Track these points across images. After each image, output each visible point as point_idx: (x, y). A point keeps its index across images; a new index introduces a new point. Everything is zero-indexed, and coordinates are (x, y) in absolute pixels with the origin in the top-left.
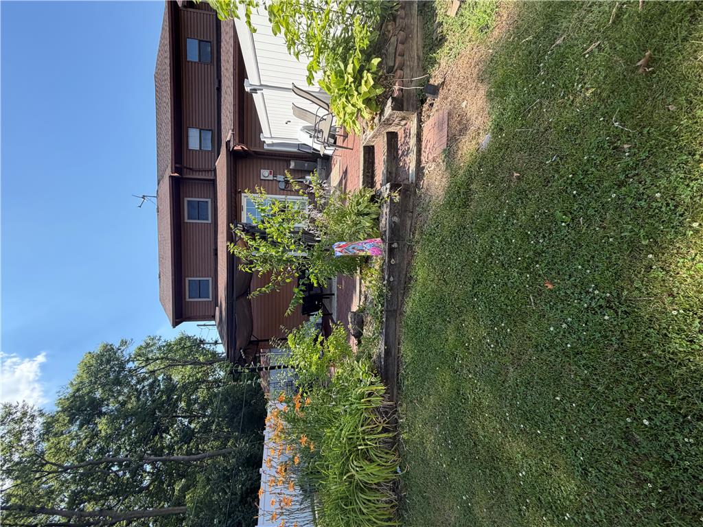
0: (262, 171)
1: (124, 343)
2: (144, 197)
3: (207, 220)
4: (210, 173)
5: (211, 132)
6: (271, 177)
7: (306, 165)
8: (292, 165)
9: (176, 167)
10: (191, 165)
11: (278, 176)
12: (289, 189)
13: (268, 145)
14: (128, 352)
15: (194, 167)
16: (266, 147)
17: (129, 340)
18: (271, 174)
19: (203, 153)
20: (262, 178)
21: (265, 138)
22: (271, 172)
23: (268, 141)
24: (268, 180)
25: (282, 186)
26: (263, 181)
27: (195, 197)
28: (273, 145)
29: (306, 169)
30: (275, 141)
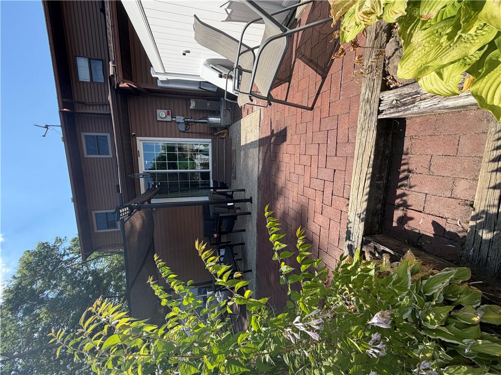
0: (158, 111)
1: (59, 240)
2: (47, 127)
3: (108, 154)
4: (105, 107)
5: (101, 62)
6: (169, 119)
7: (208, 104)
8: (193, 105)
9: (63, 102)
10: (83, 98)
11: (177, 117)
12: (190, 131)
13: (162, 82)
14: (63, 247)
15: (87, 101)
16: (159, 84)
17: (63, 238)
18: (168, 114)
19: (96, 85)
20: (159, 119)
21: (157, 73)
22: (168, 112)
23: (162, 78)
24: (166, 121)
25: (182, 128)
26: (160, 123)
27: (93, 132)
28: (168, 81)
29: (208, 108)
30: (170, 78)
